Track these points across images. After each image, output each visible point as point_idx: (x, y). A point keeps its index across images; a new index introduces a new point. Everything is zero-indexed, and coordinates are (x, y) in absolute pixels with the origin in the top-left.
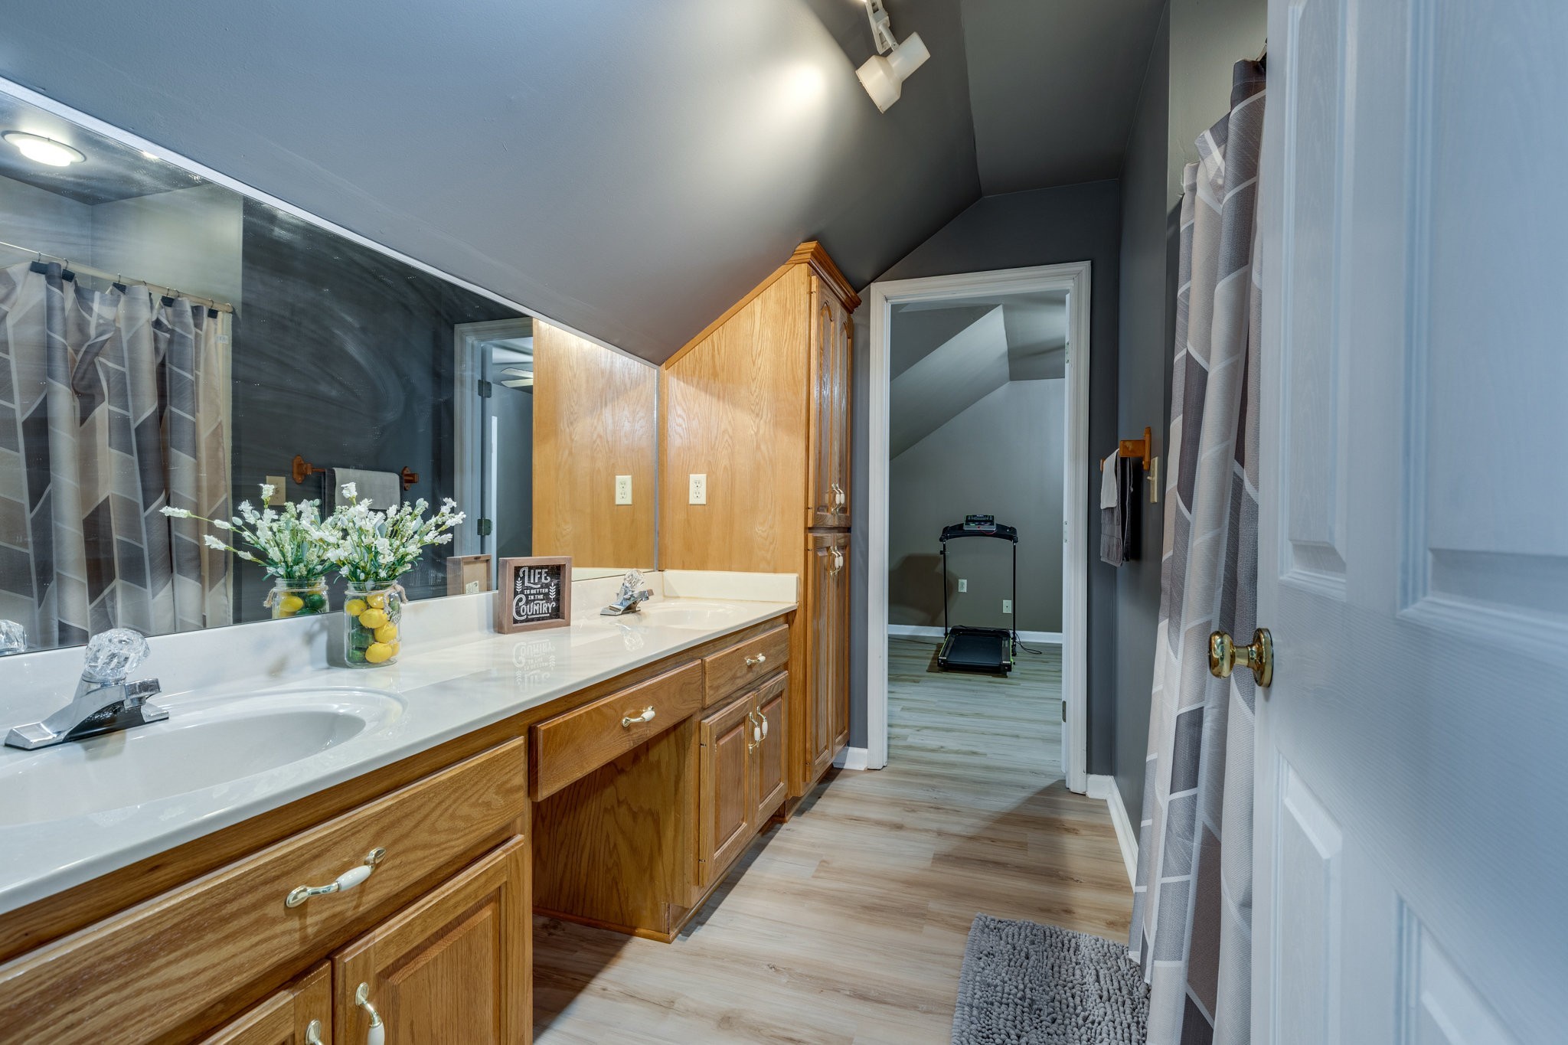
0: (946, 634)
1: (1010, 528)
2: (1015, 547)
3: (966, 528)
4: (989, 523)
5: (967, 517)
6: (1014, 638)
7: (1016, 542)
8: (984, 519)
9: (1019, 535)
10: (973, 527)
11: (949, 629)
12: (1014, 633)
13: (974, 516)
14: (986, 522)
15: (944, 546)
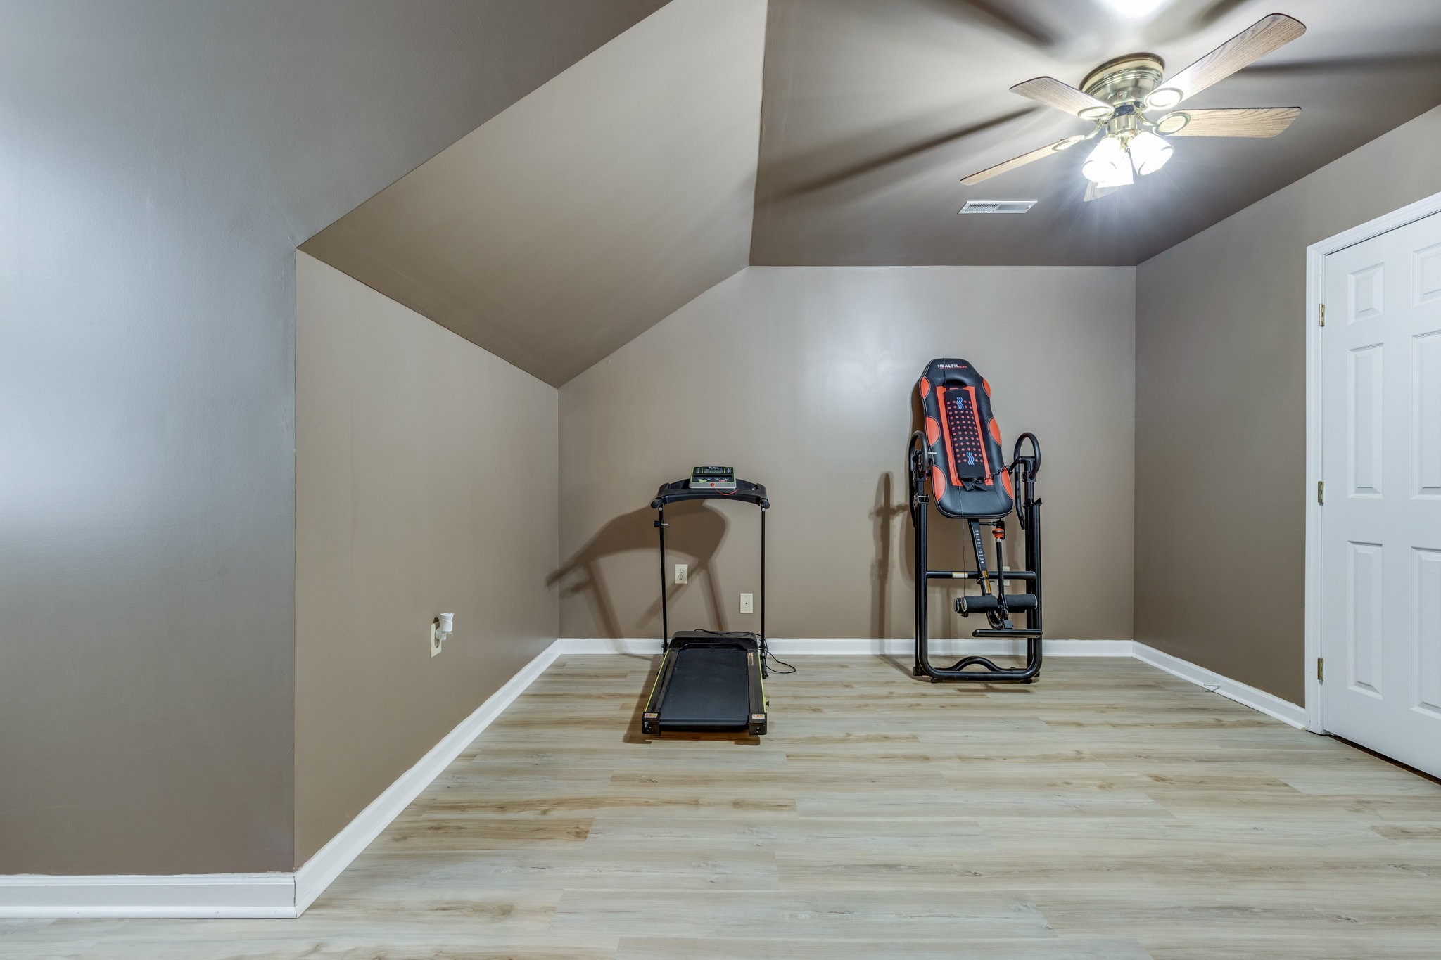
0: (665, 646)
1: (756, 486)
2: (763, 514)
3: (693, 485)
4: (726, 479)
5: (695, 468)
6: (763, 647)
7: (767, 507)
8: (719, 472)
9: (770, 496)
10: (703, 484)
11: (669, 641)
12: (762, 640)
13: (705, 468)
14: (721, 476)
15: (661, 513)
